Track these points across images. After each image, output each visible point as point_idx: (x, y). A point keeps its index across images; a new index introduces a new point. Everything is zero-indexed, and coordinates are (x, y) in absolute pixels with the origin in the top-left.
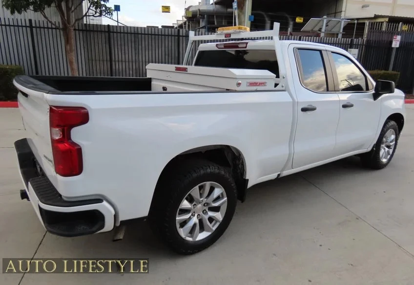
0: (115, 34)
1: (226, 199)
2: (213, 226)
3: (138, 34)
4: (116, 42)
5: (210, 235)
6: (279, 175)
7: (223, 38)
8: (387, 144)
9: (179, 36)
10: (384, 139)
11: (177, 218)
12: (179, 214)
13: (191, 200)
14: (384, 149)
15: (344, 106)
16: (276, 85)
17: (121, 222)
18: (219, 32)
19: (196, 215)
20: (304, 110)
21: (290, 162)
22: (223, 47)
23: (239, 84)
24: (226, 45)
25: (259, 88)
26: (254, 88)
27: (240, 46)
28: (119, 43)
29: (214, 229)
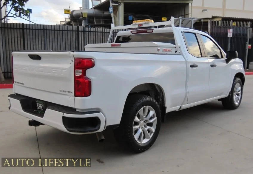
0: (28, 30)
1: (156, 118)
2: (150, 135)
3: (46, 30)
4: (29, 37)
5: (149, 141)
6: (180, 107)
7: (137, 27)
8: (237, 93)
9: (78, 31)
10: (235, 89)
11: (133, 127)
12: (134, 125)
13: (139, 117)
14: (236, 96)
15: (212, 66)
16: (176, 52)
17: (107, 126)
18: (133, 23)
19: (141, 127)
20: (192, 66)
21: (186, 98)
22: (136, 32)
23: (158, 50)
24: (138, 31)
25: (168, 53)
26: (166, 53)
27: (148, 31)
28: (31, 37)
29: (151, 137)
